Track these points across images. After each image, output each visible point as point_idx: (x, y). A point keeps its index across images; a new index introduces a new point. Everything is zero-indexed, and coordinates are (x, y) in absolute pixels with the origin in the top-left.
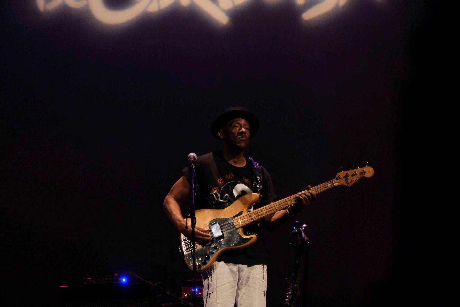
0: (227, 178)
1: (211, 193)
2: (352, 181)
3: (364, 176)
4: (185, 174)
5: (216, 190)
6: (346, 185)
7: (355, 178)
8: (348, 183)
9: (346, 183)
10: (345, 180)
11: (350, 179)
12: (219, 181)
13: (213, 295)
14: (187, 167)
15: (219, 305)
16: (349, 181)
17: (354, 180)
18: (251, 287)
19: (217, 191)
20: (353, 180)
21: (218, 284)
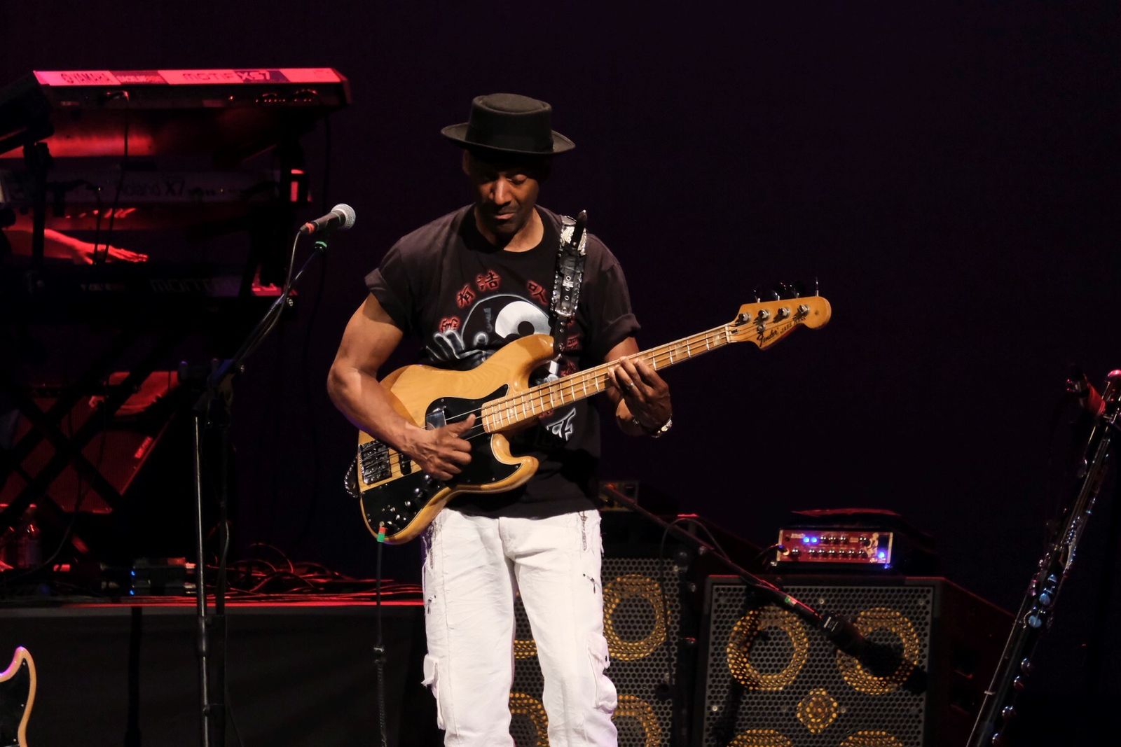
0: (482, 287)
1: (438, 335)
2: (773, 334)
3: (803, 322)
4: (374, 292)
5: (450, 324)
6: (758, 343)
7: (783, 327)
8: (762, 340)
9: (758, 339)
10: (758, 329)
11: (768, 326)
12: (459, 297)
13: (436, 604)
14: (377, 270)
15: (452, 630)
16: (766, 334)
17: (779, 331)
18: (549, 570)
19: (453, 328)
20: (776, 331)
21: (447, 574)
